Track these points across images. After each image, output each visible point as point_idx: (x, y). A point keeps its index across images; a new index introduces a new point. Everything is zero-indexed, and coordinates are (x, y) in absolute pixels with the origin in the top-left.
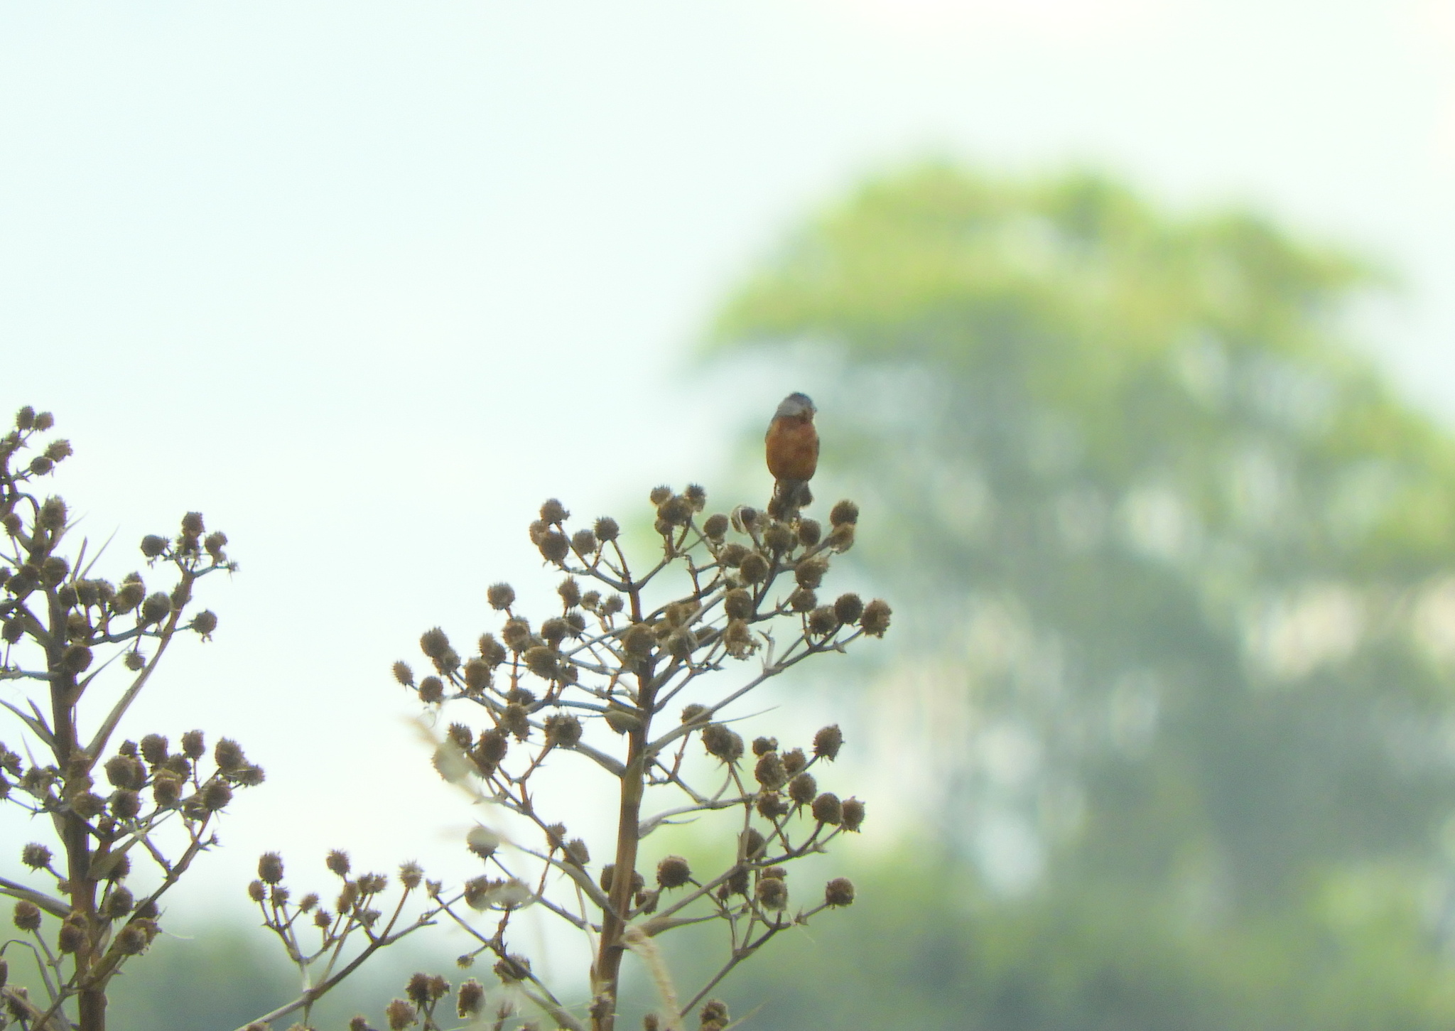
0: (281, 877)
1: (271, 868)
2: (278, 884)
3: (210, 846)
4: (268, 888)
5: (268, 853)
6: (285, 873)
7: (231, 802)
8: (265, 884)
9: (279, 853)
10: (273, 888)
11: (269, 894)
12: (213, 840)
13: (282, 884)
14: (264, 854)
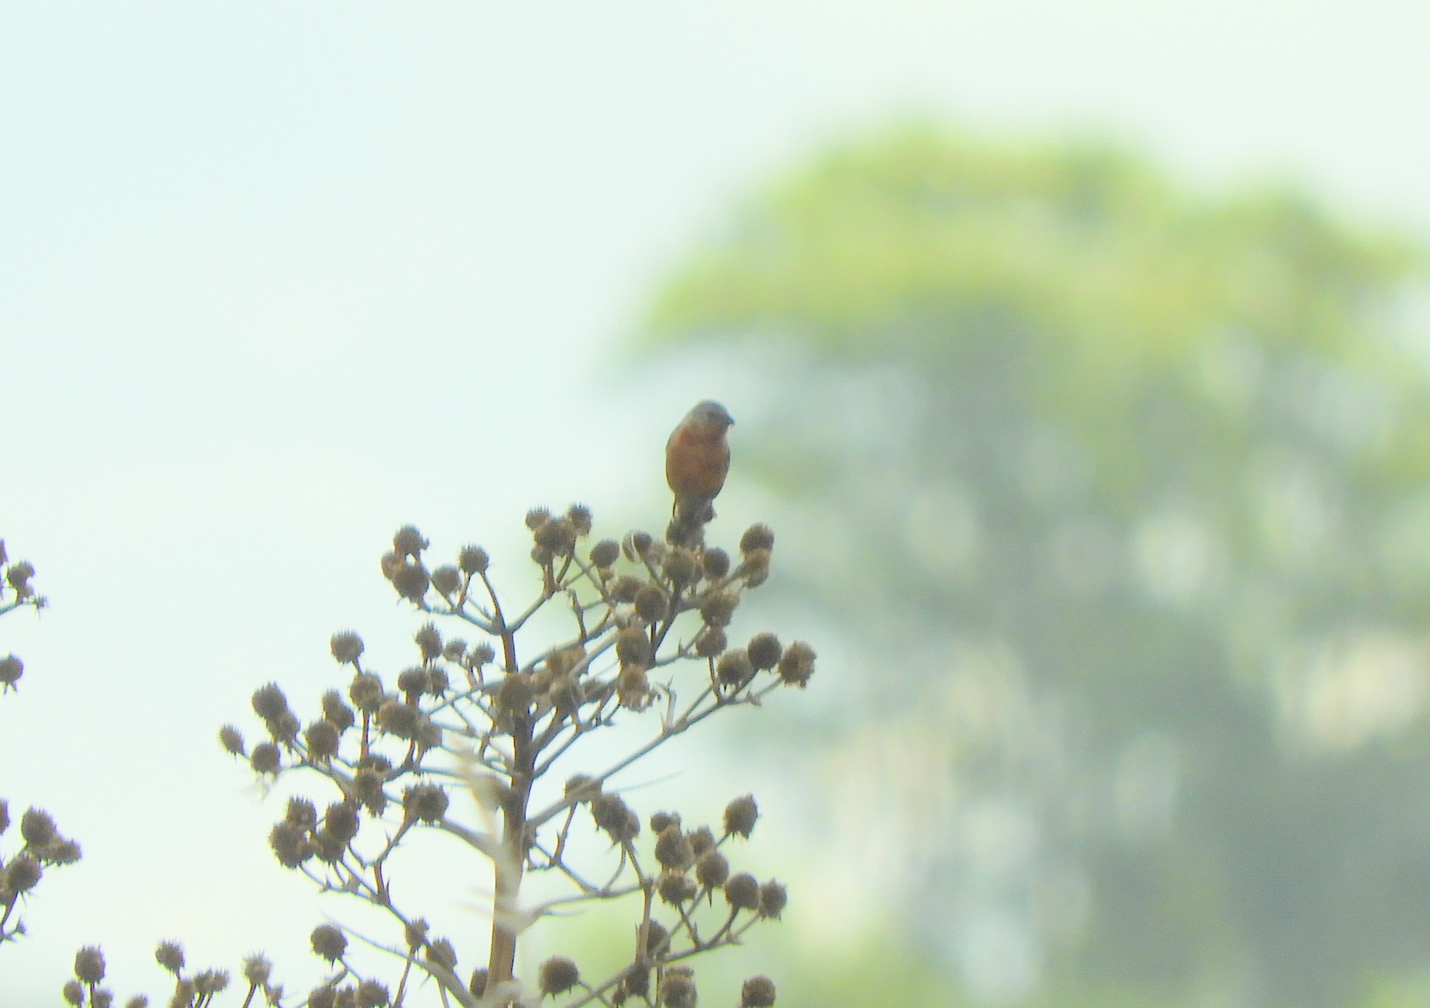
0: (103, 975)
1: (90, 966)
2: (98, 982)
3: (17, 936)
4: (86, 988)
5: (86, 949)
6: (108, 970)
7: (41, 883)
8: (83, 983)
9: (99, 947)
10: (92, 988)
11: (88, 997)
12: (20, 929)
13: (103, 985)
14: (81, 948)
